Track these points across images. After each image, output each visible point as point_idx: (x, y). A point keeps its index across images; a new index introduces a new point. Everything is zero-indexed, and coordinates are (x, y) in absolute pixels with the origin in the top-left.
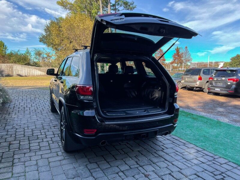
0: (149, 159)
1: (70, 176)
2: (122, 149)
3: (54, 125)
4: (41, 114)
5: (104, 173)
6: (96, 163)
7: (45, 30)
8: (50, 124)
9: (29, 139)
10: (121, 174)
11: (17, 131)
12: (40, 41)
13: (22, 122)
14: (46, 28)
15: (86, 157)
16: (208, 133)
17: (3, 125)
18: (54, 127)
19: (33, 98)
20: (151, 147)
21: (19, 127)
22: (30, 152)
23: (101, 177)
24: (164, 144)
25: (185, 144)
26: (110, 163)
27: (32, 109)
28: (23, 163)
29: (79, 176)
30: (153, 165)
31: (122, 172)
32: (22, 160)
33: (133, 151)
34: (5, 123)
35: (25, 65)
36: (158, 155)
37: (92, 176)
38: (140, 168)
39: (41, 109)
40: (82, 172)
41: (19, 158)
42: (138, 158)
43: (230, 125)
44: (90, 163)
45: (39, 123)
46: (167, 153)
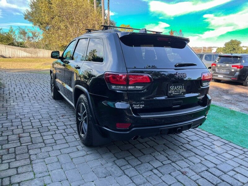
0: (179, 153)
1: (100, 175)
2: (146, 142)
3: (62, 115)
4: (43, 101)
5: (137, 170)
6: (124, 159)
7: (31, 6)
8: (57, 113)
9: (39, 131)
10: (155, 171)
11: (22, 121)
12: (25, 19)
13: (24, 111)
14: (32, 3)
15: (110, 152)
16: (226, 123)
17: (4, 114)
18: (63, 116)
19: (27, 83)
20: (175, 139)
21: (24, 117)
22: (45, 146)
23: (136, 176)
24: (188, 136)
25: (209, 136)
26: (139, 158)
27: (30, 95)
28: (42, 160)
29: (111, 175)
30: (185, 160)
31: (156, 168)
32: (40, 156)
34: (5, 111)
35: (9, 45)
36: (186, 148)
37: (125, 174)
38: (173, 164)
39: (40, 95)
40: (113, 169)
41: (36, 154)
42: (167, 153)
43: (245, 115)
44: (118, 159)
45: (44, 112)
46: (195, 146)
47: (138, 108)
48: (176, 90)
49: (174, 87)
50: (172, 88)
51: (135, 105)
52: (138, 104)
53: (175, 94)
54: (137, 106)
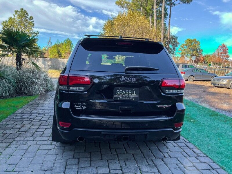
0: (139, 166)
2: (116, 149)
5: (78, 172)
6: (79, 159)
9: (41, 124)
20: (152, 152)
24: (171, 152)
26: (92, 162)
28: (17, 146)
33: (127, 153)
36: (154, 163)
37: (64, 172)
41: (18, 141)
42: (126, 163)
44: (74, 158)
46: (167, 163)
47: (80, 109)
48: (124, 94)
49: (122, 92)
50: (119, 92)
51: (78, 105)
52: (79, 105)
53: (123, 98)
54: (79, 107)
